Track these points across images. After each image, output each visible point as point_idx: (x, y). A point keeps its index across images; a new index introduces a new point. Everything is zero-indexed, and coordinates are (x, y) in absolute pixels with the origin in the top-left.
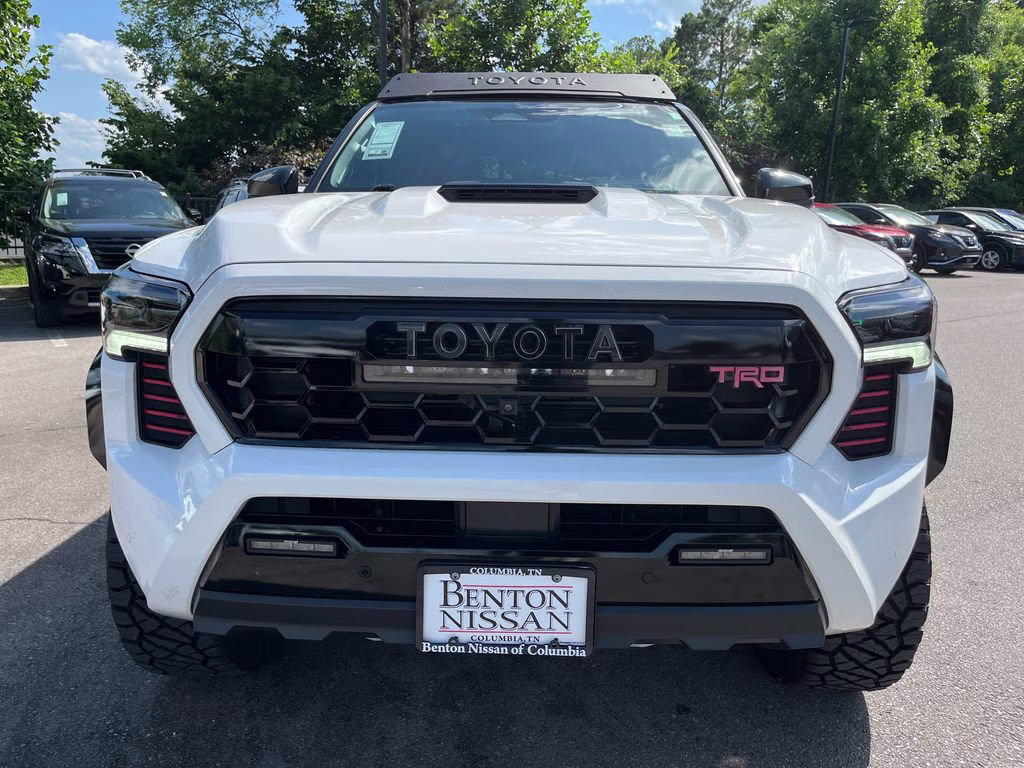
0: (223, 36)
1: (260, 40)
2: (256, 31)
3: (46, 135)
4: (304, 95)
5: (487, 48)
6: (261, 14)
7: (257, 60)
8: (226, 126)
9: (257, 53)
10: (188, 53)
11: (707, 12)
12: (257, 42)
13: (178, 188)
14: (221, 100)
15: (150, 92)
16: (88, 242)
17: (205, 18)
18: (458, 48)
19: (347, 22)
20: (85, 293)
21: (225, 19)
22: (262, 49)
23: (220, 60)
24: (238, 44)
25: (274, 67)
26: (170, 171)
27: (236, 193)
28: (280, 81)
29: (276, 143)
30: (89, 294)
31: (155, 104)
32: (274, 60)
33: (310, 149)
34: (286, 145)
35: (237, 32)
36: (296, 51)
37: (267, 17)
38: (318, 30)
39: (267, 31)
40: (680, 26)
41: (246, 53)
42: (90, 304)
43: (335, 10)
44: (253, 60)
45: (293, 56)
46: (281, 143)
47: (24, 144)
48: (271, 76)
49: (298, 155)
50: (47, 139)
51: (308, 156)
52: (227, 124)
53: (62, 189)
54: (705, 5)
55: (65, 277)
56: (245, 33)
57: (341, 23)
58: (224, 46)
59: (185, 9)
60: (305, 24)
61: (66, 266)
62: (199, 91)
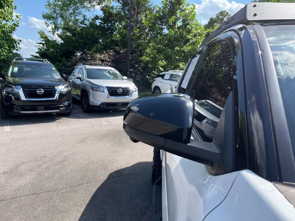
0: (77, 17)
1: (89, 19)
2: (87, 16)
3: (17, 46)
4: (102, 36)
5: (162, 23)
6: (89, 11)
7: (87, 25)
8: (76, 45)
9: (87, 23)
10: (65, 22)
11: (218, 17)
12: (88, 19)
13: (60, 64)
14: (75, 37)
15: (53, 34)
16: (22, 88)
17: (72, 11)
18: (152, 23)
19: (116, 14)
20: (20, 107)
21: (78, 12)
22: (89, 21)
23: (76, 25)
24: (81, 20)
25: (93, 27)
26: (57, 59)
27: (80, 68)
28: (95, 31)
29: (92, 51)
30: (21, 108)
31: (54, 38)
32: (92, 25)
33: (104, 53)
34: (96, 52)
35: (81, 16)
36: (99, 23)
37: (91, 12)
38: (107, 16)
39: (91, 16)
40: (209, 21)
41: (84, 23)
42: (22, 112)
43: (112, 10)
44: (86, 25)
45: (98, 24)
46: (94, 51)
47: (8, 48)
48: (92, 30)
49: (99, 55)
50: (17, 47)
51: (103, 55)
52: (77, 44)
53: (16, 65)
54: (217, 15)
55: (13, 100)
56: (84, 16)
57: (114, 14)
58: (77, 20)
59: (66, 8)
60: (103, 14)
61: (14, 95)
62: (68, 34)
